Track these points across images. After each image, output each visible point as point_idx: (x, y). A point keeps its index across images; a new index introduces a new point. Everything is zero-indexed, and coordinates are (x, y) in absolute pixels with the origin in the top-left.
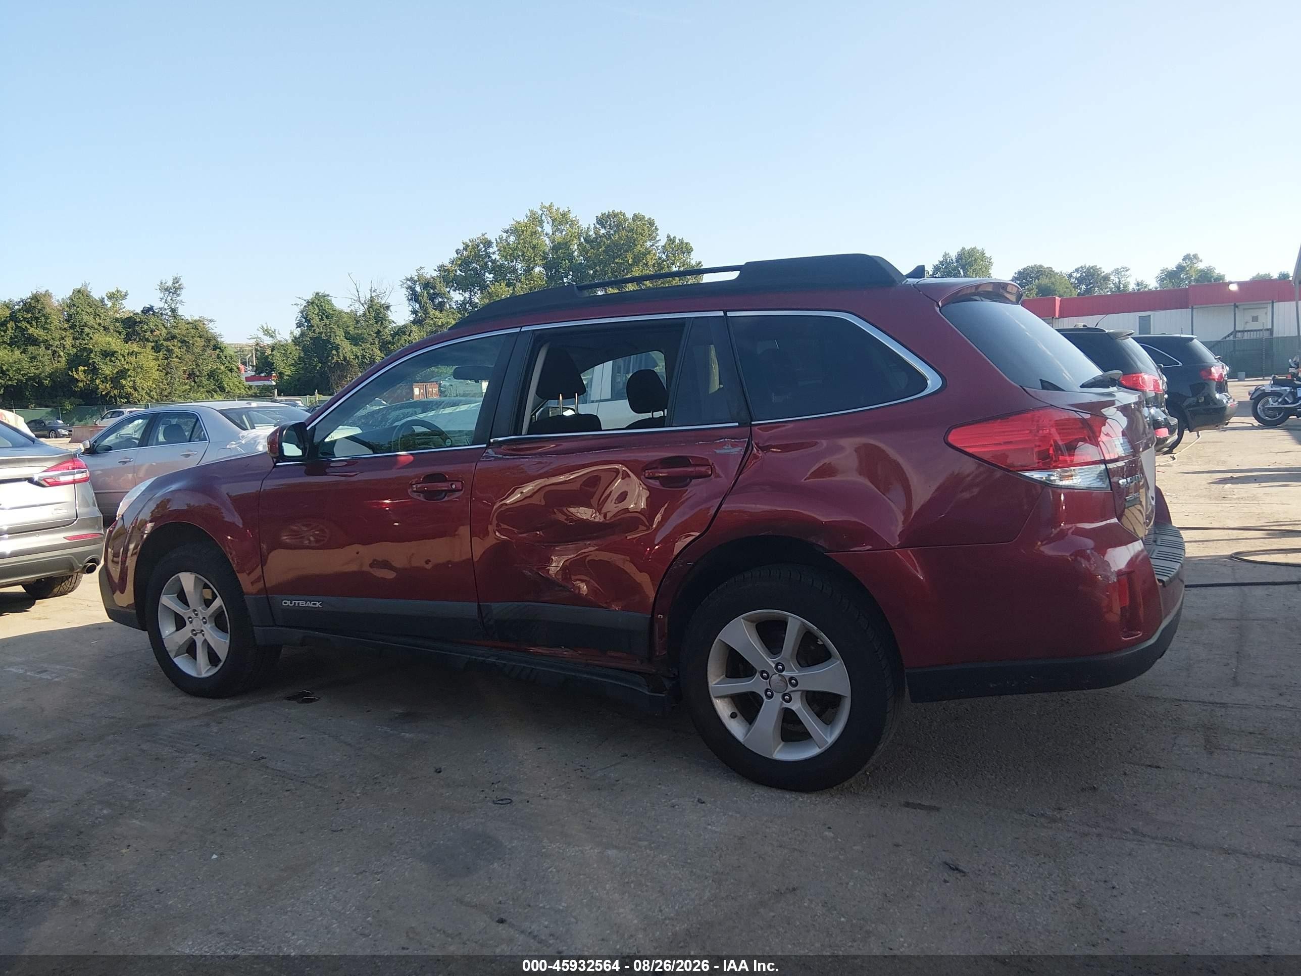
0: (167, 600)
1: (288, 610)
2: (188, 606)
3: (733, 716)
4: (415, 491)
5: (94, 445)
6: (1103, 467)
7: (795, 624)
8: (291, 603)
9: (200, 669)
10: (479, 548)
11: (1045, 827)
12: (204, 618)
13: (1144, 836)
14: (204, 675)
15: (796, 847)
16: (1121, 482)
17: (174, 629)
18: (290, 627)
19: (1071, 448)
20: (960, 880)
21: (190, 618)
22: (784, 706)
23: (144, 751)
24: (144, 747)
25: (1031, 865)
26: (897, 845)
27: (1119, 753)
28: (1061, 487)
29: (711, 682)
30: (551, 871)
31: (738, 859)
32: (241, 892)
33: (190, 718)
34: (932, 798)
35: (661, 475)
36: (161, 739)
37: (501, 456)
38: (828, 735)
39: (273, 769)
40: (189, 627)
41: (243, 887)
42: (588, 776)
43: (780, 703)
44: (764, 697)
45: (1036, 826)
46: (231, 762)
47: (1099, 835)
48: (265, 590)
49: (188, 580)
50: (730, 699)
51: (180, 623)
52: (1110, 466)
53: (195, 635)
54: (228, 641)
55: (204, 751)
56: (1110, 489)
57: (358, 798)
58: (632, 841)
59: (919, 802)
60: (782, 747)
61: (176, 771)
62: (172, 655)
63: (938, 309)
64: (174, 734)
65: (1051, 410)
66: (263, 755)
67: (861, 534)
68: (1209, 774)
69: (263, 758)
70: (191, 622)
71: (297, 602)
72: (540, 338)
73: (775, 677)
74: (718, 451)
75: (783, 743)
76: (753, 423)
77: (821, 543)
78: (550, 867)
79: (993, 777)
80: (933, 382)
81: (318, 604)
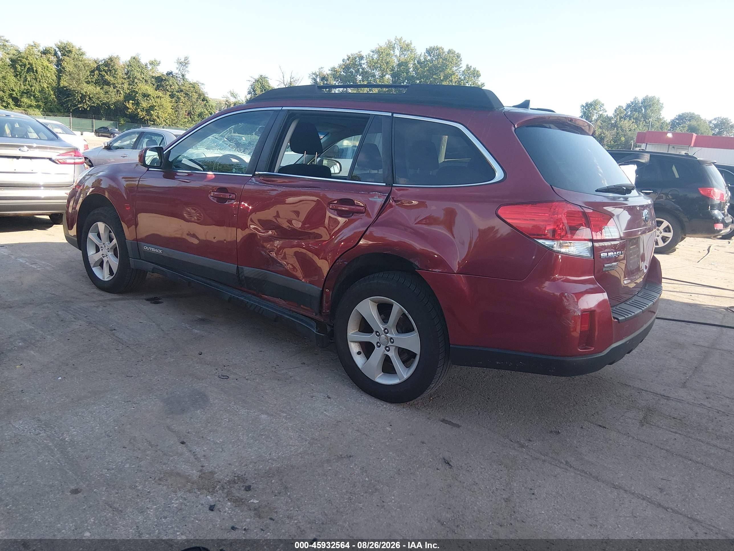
0: (91, 236)
1: (145, 252)
2: (101, 239)
3: (359, 353)
4: (212, 196)
5: (110, 145)
6: (590, 244)
7: (397, 308)
8: (148, 248)
9: (103, 275)
10: (240, 234)
11: (515, 449)
12: (108, 249)
13: (571, 467)
14: (106, 280)
15: (366, 433)
16: (602, 255)
17: (95, 252)
18: (146, 261)
19: (574, 229)
20: (446, 470)
21: (102, 247)
22: (385, 353)
23: (58, 315)
24: (60, 313)
25: (493, 470)
26: (423, 443)
27: (586, 415)
28: (559, 252)
29: (349, 333)
30: (226, 421)
31: (329, 433)
32: (62, 400)
33: (92, 301)
34: (459, 419)
35: (343, 209)
36: (70, 310)
37: (258, 183)
38: (406, 373)
39: (117, 337)
40: (101, 253)
41: (64, 397)
42: (277, 372)
43: (383, 351)
45: (510, 447)
46: (98, 329)
47: (544, 461)
48: (137, 240)
49: (101, 226)
50: (359, 344)
51: (98, 250)
52: (597, 245)
53: (104, 257)
54: (118, 263)
55: (88, 320)
56: (592, 258)
57: (150, 361)
58: (278, 412)
59: (451, 420)
60: (382, 375)
61: (68, 329)
62: (92, 266)
63: (513, 129)
64: (78, 308)
65: (564, 203)
66: (116, 328)
67: (440, 262)
68: (633, 438)
69: (115, 330)
70: (102, 250)
71: (151, 248)
72: (291, 116)
73: (383, 336)
74: (370, 199)
75: (383, 373)
76: (394, 185)
77: (417, 263)
78: (226, 418)
79: (502, 414)
80: (499, 175)
81: (160, 251)
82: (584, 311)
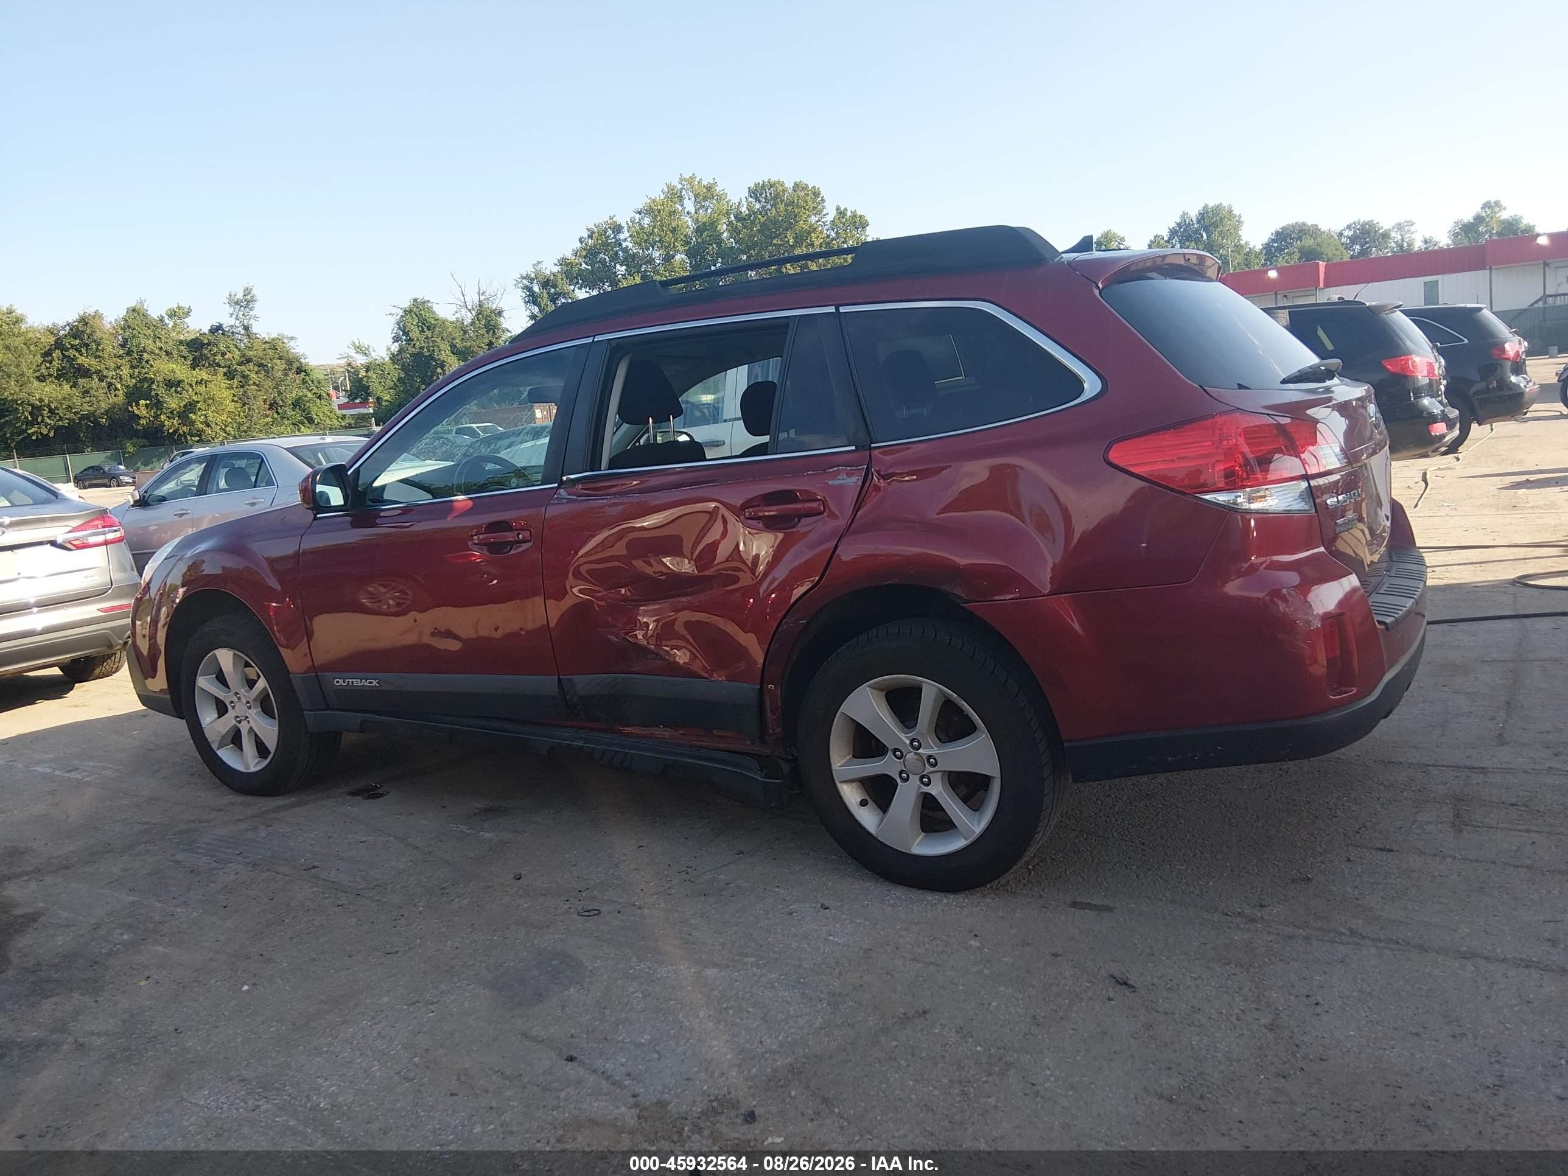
0: (204, 682)
1: (341, 692)
2: (229, 688)
3: (863, 803)
4: (476, 544)
5: (144, 497)
6: (1304, 485)
7: (931, 692)
8: (344, 682)
9: (246, 761)
10: (556, 611)
11: (1240, 929)
12: (248, 702)
13: (1364, 938)
14: (253, 769)
15: (933, 961)
16: (1329, 502)
17: (216, 716)
18: (343, 710)
19: (1265, 462)
20: (1128, 998)
21: (232, 702)
22: (922, 791)
23: (177, 862)
24: (179, 857)
25: (1218, 977)
26: (1056, 955)
27: (1345, 835)
28: (1249, 512)
29: (835, 764)
30: (637, 997)
31: (861, 977)
32: (272, 1029)
33: (238, 821)
34: (1105, 896)
35: (767, 514)
36: (199, 847)
37: (575, 497)
38: (976, 823)
39: (324, 880)
40: (231, 713)
41: (274, 1024)
42: (693, 879)
43: (916, 786)
44: (899, 781)
45: (1229, 927)
46: (277, 873)
47: (1307, 938)
48: (313, 668)
49: (225, 657)
50: (859, 784)
51: (222, 709)
52: (1313, 483)
53: (240, 722)
54: (276, 729)
55: (248, 860)
56: (1314, 511)
57: (420, 913)
58: (737, 958)
59: (1090, 900)
60: (923, 838)
61: (213, 885)
62: (214, 746)
63: (1097, 292)
64: (215, 840)
65: (1238, 414)
66: (316, 864)
67: (1005, 579)
68: (1454, 858)
69: (314, 867)
70: (233, 707)
71: (351, 680)
72: (617, 349)
73: (910, 756)
74: (831, 483)
75: (923, 834)
76: (873, 445)
77: (958, 591)
78: (637, 992)
79: (1184, 867)
80: (1091, 385)
81: (375, 683)
82: (1326, 617)
